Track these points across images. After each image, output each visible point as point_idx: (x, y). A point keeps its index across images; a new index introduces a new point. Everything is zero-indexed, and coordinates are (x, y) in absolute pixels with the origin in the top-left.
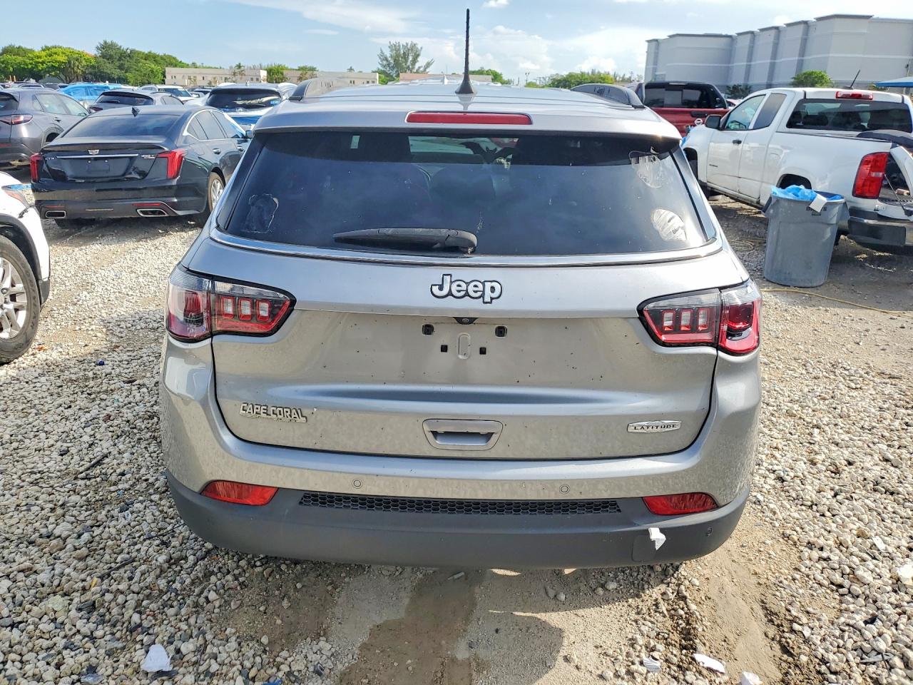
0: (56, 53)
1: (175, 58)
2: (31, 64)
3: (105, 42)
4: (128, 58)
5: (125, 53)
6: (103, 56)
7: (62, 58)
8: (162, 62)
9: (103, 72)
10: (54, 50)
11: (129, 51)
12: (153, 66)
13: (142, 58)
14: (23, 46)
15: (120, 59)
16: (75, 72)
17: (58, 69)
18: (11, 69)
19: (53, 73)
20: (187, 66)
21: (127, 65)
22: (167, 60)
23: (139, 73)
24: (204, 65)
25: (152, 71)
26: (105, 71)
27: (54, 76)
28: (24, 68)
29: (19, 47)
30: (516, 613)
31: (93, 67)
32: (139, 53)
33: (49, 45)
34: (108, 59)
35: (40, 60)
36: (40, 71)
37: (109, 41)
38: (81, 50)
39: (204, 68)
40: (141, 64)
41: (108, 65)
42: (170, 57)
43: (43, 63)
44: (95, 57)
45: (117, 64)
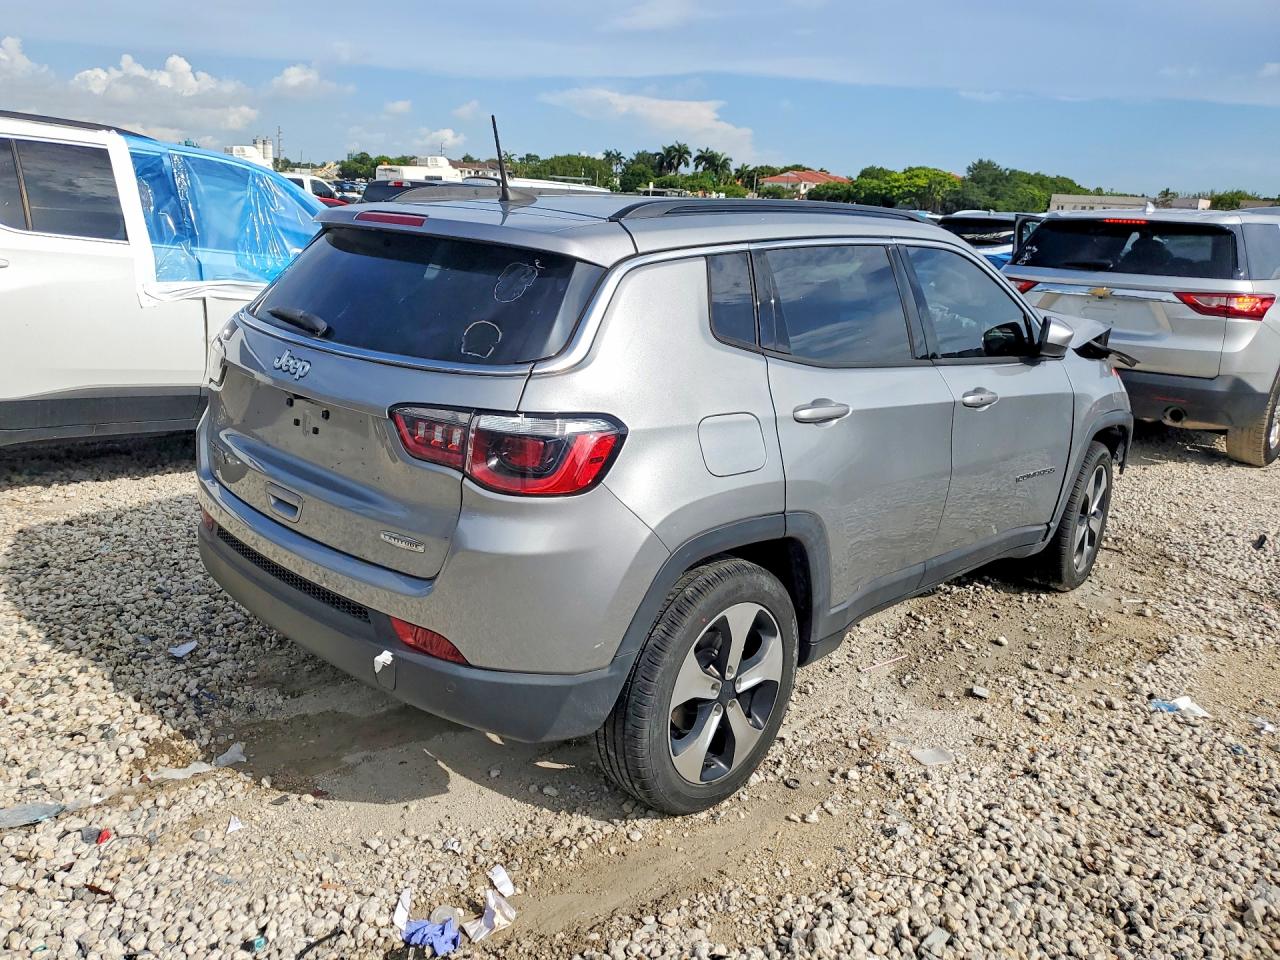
0: (917, 176)
1: (1071, 182)
2: (886, 188)
3: (981, 161)
4: (1004, 181)
5: (1002, 174)
6: (973, 179)
7: (922, 182)
8: (1050, 186)
9: (967, 199)
10: (915, 173)
11: (1008, 172)
12: (1036, 192)
13: (1023, 182)
14: (885, 168)
15: (994, 182)
16: (934, 199)
17: (915, 195)
18: (863, 195)
19: (907, 200)
20: (1087, 192)
21: (1001, 189)
22: (1060, 184)
23: (1014, 201)
24: (1114, 192)
25: (1033, 199)
26: (971, 197)
27: (909, 203)
28: (877, 194)
29: (881, 168)
30: (440, 763)
31: (957, 193)
32: (1022, 174)
33: (914, 166)
34: (978, 183)
35: (897, 184)
36: (894, 197)
37: (985, 160)
38: (947, 171)
39: (1112, 195)
40: (1020, 189)
41: (976, 190)
42: (1065, 180)
43: (899, 187)
44: (963, 180)
45: (988, 189)
